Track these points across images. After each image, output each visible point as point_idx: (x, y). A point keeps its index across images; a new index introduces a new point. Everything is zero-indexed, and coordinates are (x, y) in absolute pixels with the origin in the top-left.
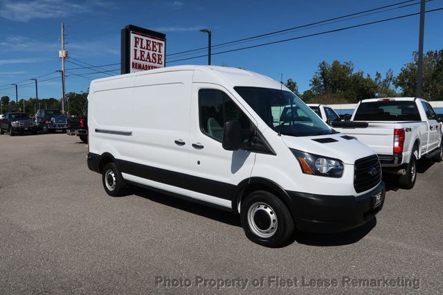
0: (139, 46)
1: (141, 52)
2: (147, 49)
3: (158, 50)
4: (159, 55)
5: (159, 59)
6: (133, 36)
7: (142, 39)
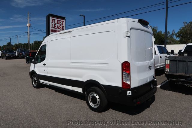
0: (54, 22)
1: (55, 25)
2: (57, 24)
3: (62, 24)
4: (62, 26)
5: (63, 28)
6: (51, 18)
7: (55, 20)
